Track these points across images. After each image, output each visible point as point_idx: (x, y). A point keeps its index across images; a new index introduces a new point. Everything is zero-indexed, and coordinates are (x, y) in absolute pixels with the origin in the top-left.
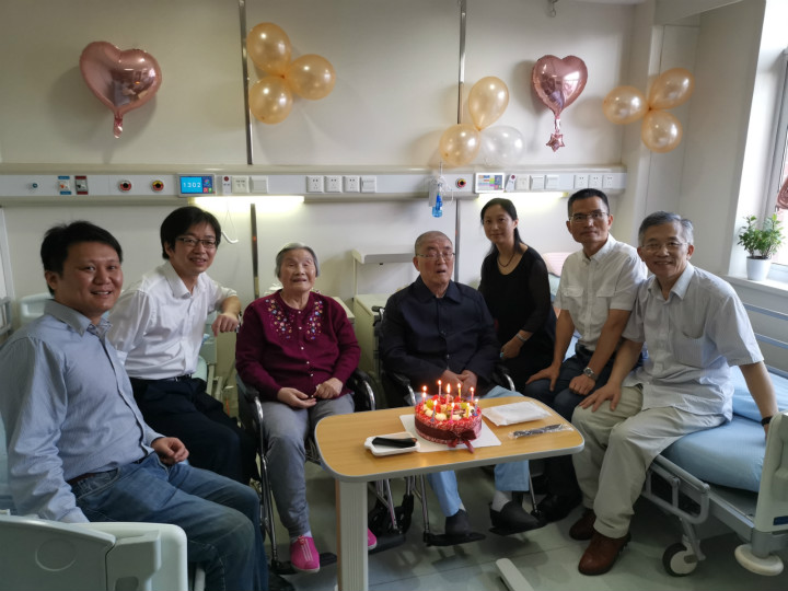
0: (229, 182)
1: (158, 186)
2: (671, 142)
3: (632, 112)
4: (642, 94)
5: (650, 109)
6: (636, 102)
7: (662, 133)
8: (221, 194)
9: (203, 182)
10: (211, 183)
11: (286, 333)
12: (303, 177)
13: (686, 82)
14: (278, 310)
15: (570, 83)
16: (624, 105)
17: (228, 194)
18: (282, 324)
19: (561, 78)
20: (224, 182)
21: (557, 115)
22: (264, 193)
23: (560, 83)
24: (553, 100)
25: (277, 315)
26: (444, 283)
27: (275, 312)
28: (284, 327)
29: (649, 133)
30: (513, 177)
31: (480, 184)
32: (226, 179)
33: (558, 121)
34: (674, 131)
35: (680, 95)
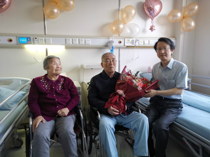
0: (37, 39)
1: (11, 41)
2: (192, 27)
3: (178, 18)
4: (181, 12)
5: (184, 17)
6: (179, 15)
7: (189, 25)
8: (34, 44)
9: (27, 39)
10: (30, 39)
11: (48, 90)
12: (64, 39)
13: (196, 7)
14: (45, 81)
15: (156, 9)
16: (175, 16)
17: (36, 44)
18: (46, 86)
19: (153, 7)
20: (35, 39)
21: (152, 20)
22: (50, 44)
23: (153, 9)
24: (151, 14)
25: (44, 82)
26: (113, 72)
27: (43, 81)
28: (47, 87)
29: (184, 25)
30: (138, 40)
31: (127, 43)
32: (36, 38)
33: (153, 21)
34: (193, 24)
35: (194, 12)
